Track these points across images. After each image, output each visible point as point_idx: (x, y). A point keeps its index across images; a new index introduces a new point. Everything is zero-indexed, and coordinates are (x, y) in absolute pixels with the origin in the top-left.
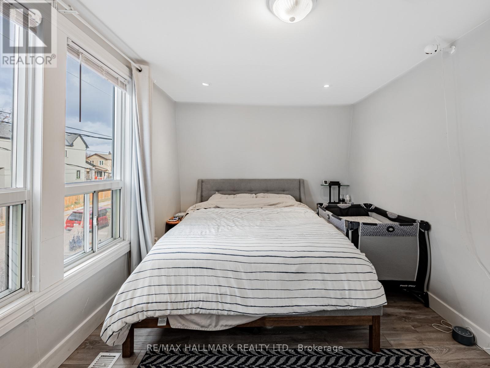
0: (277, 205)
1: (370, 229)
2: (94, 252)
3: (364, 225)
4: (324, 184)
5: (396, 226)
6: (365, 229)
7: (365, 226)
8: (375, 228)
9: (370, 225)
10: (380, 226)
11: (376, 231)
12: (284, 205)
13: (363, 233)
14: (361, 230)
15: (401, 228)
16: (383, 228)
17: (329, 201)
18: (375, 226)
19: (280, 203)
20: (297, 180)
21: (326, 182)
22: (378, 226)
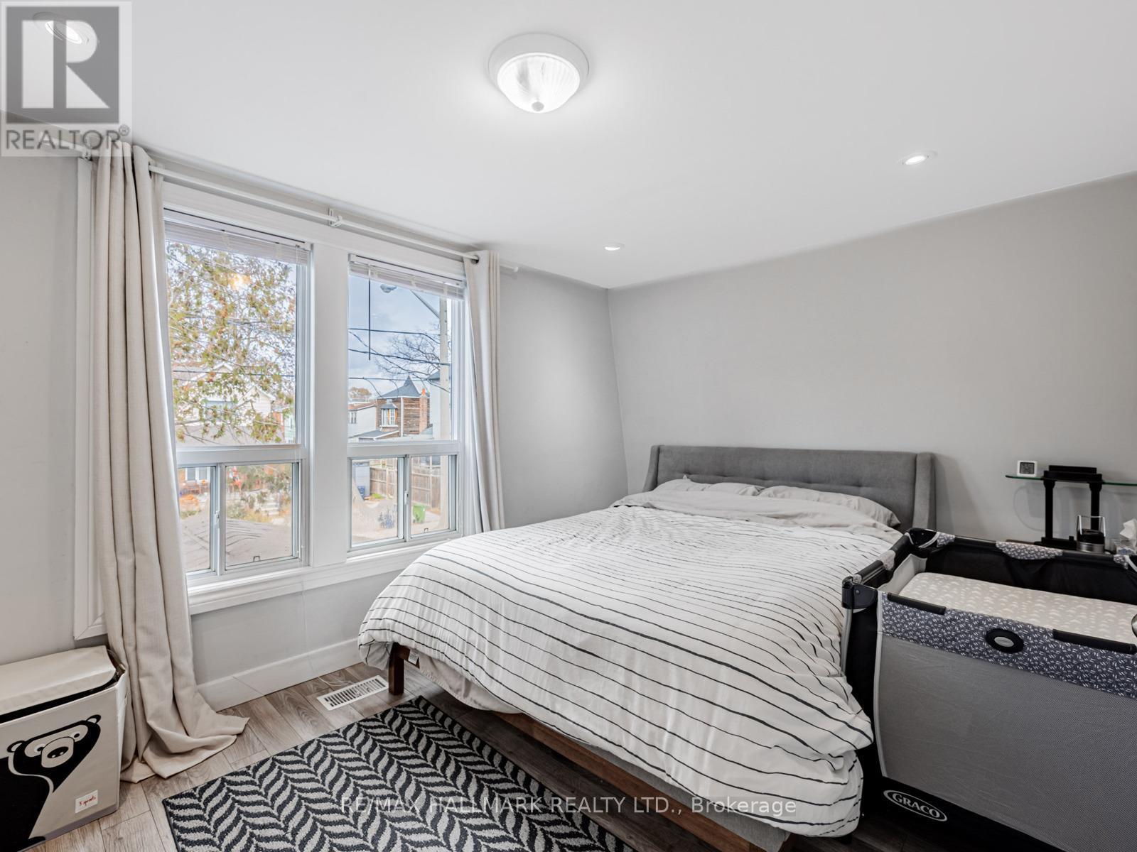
0: (796, 520)
1: (915, 619)
2: (405, 541)
3: (891, 603)
4: (1019, 474)
5: (1029, 634)
6: (894, 615)
7: (894, 606)
8: (934, 620)
9: (913, 607)
10: (951, 620)
11: (940, 632)
12: (813, 521)
13: (891, 628)
14: (884, 616)
15: (1057, 648)
16: (968, 628)
17: (1044, 535)
18: (932, 615)
19: (806, 515)
20: (907, 454)
21: (1027, 467)
22: (948, 618)
